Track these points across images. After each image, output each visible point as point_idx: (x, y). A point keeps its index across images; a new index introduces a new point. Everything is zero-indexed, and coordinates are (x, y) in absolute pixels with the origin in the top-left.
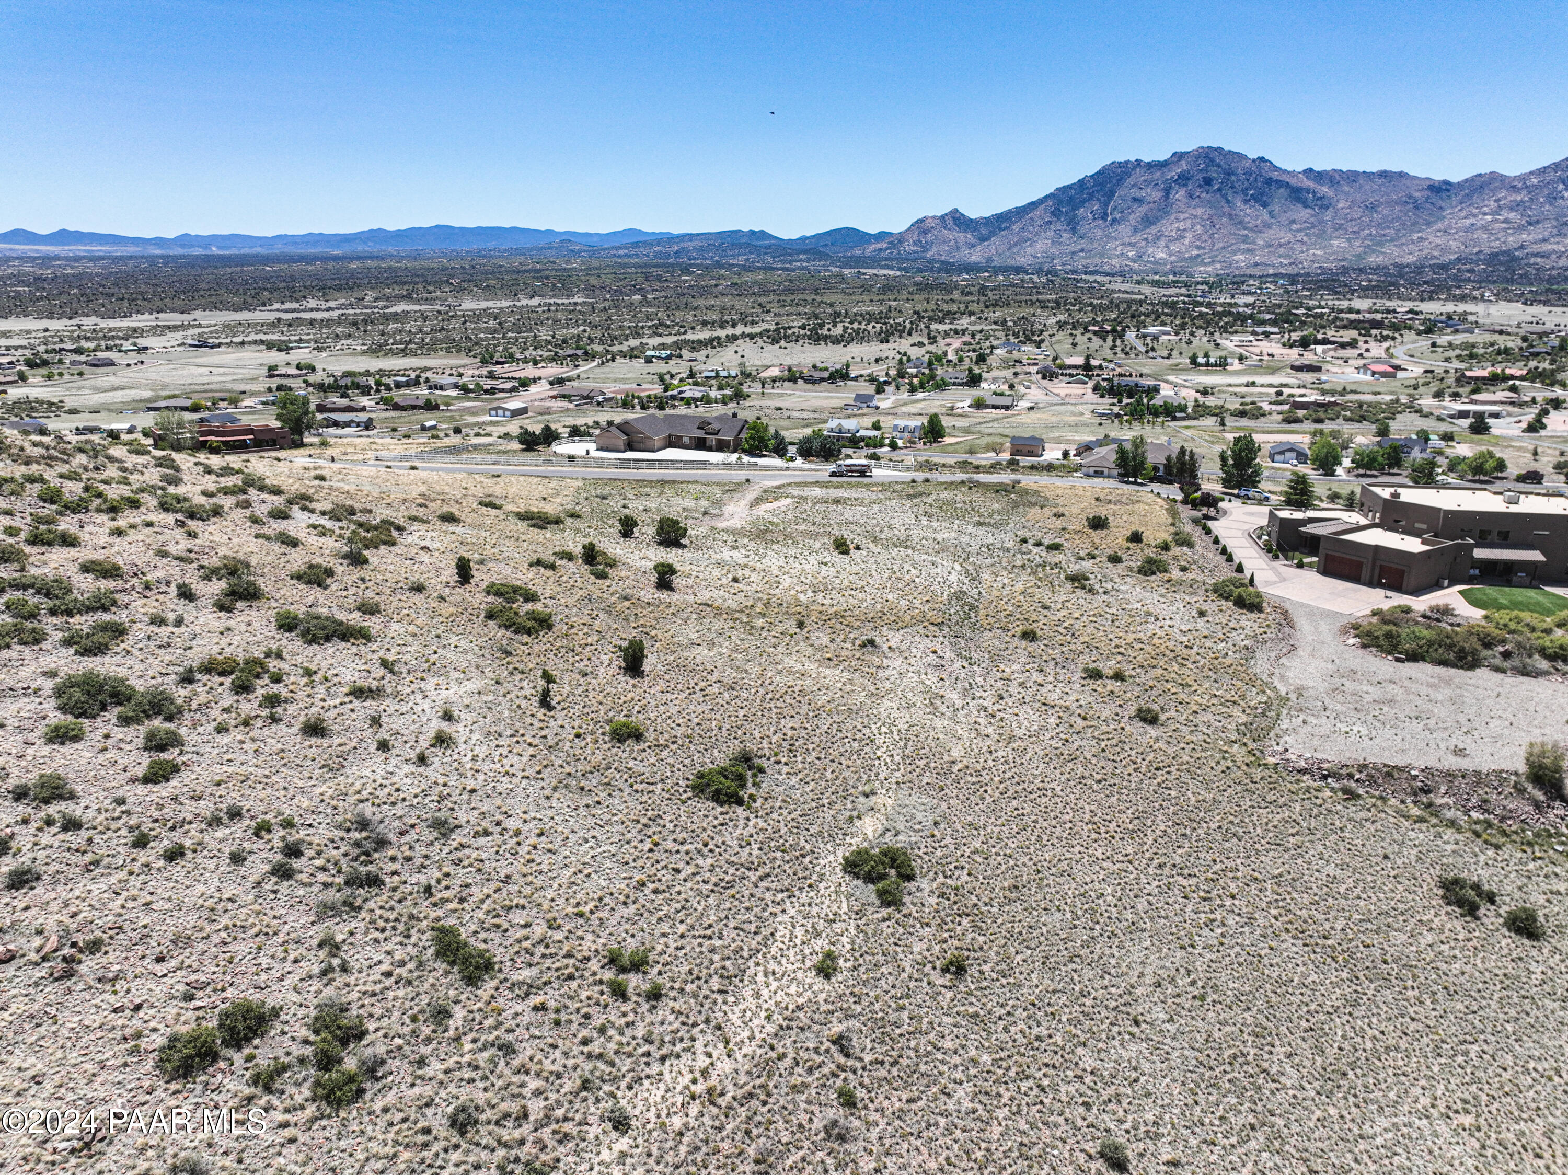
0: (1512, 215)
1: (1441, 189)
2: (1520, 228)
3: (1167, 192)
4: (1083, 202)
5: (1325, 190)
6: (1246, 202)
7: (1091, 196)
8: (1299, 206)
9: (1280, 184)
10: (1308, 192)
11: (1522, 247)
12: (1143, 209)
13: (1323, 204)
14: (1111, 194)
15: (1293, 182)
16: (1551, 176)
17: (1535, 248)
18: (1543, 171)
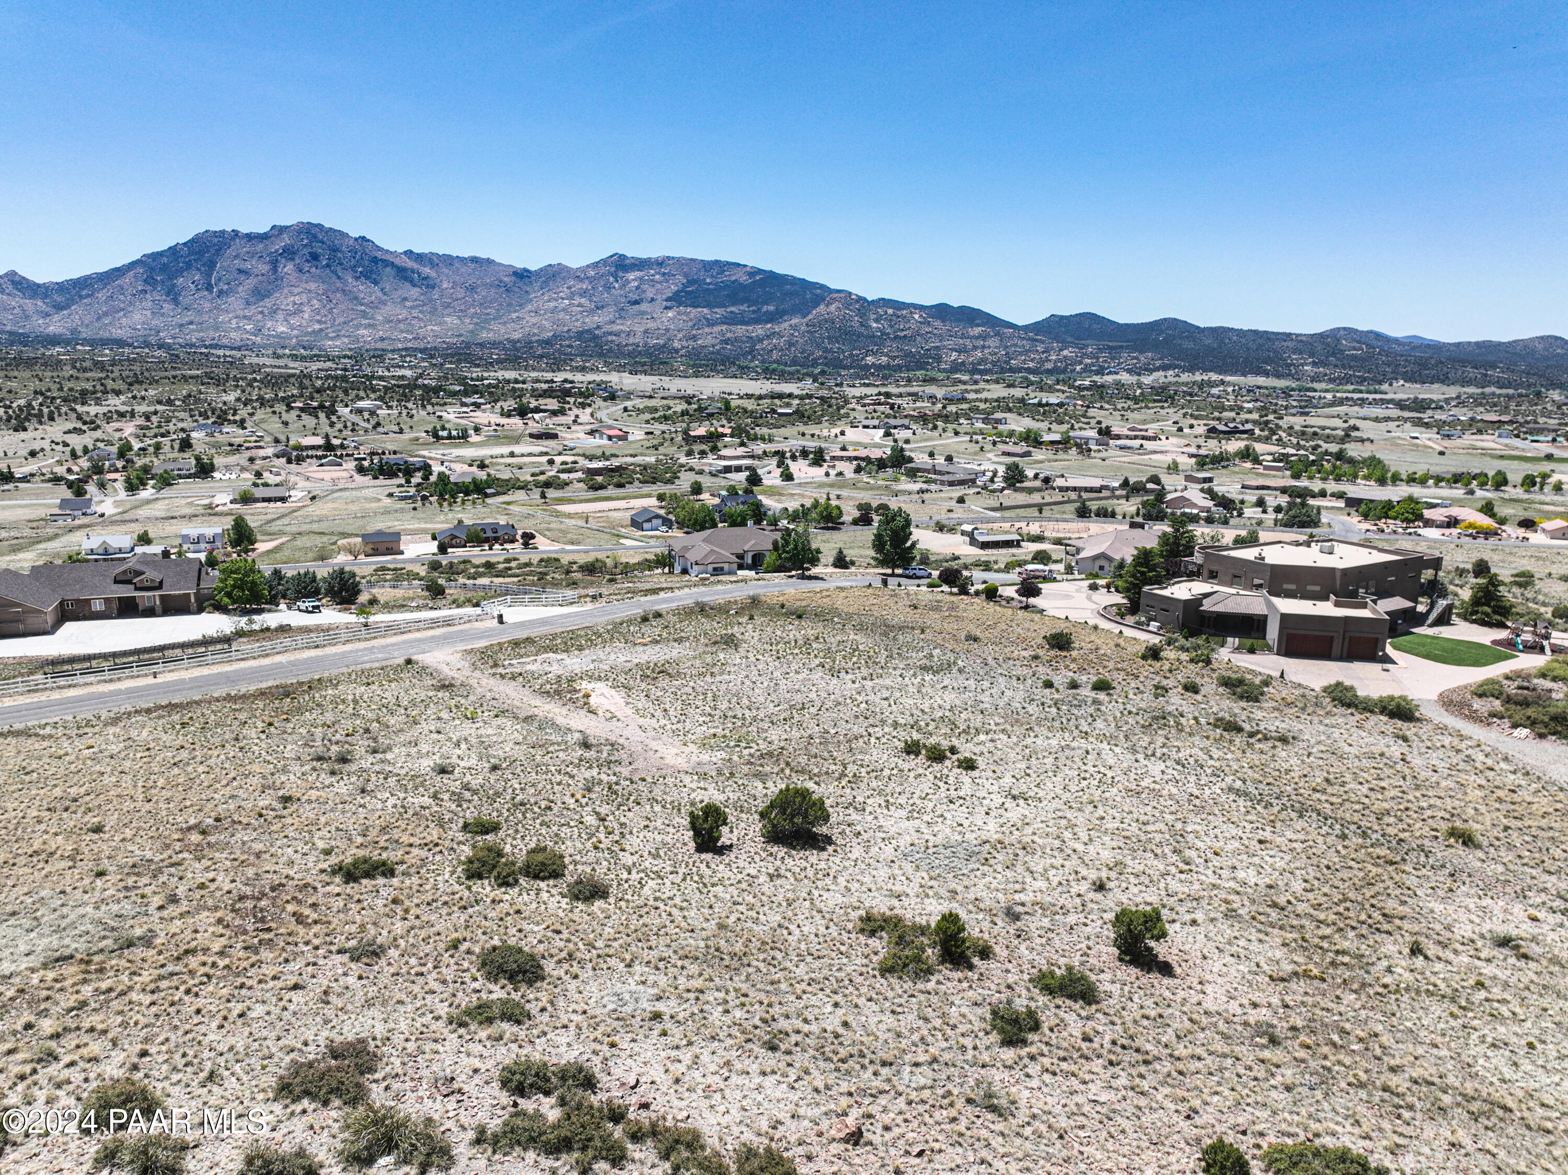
0: (583, 300)
1: (522, 275)
2: (591, 312)
3: (274, 265)
4: (180, 272)
5: (427, 270)
6: (357, 278)
7: (189, 265)
8: (408, 285)
9: (386, 263)
10: (413, 271)
11: (598, 327)
12: (251, 282)
13: (428, 284)
14: (212, 265)
15: (397, 261)
16: (603, 270)
17: (608, 328)
18: (596, 265)
